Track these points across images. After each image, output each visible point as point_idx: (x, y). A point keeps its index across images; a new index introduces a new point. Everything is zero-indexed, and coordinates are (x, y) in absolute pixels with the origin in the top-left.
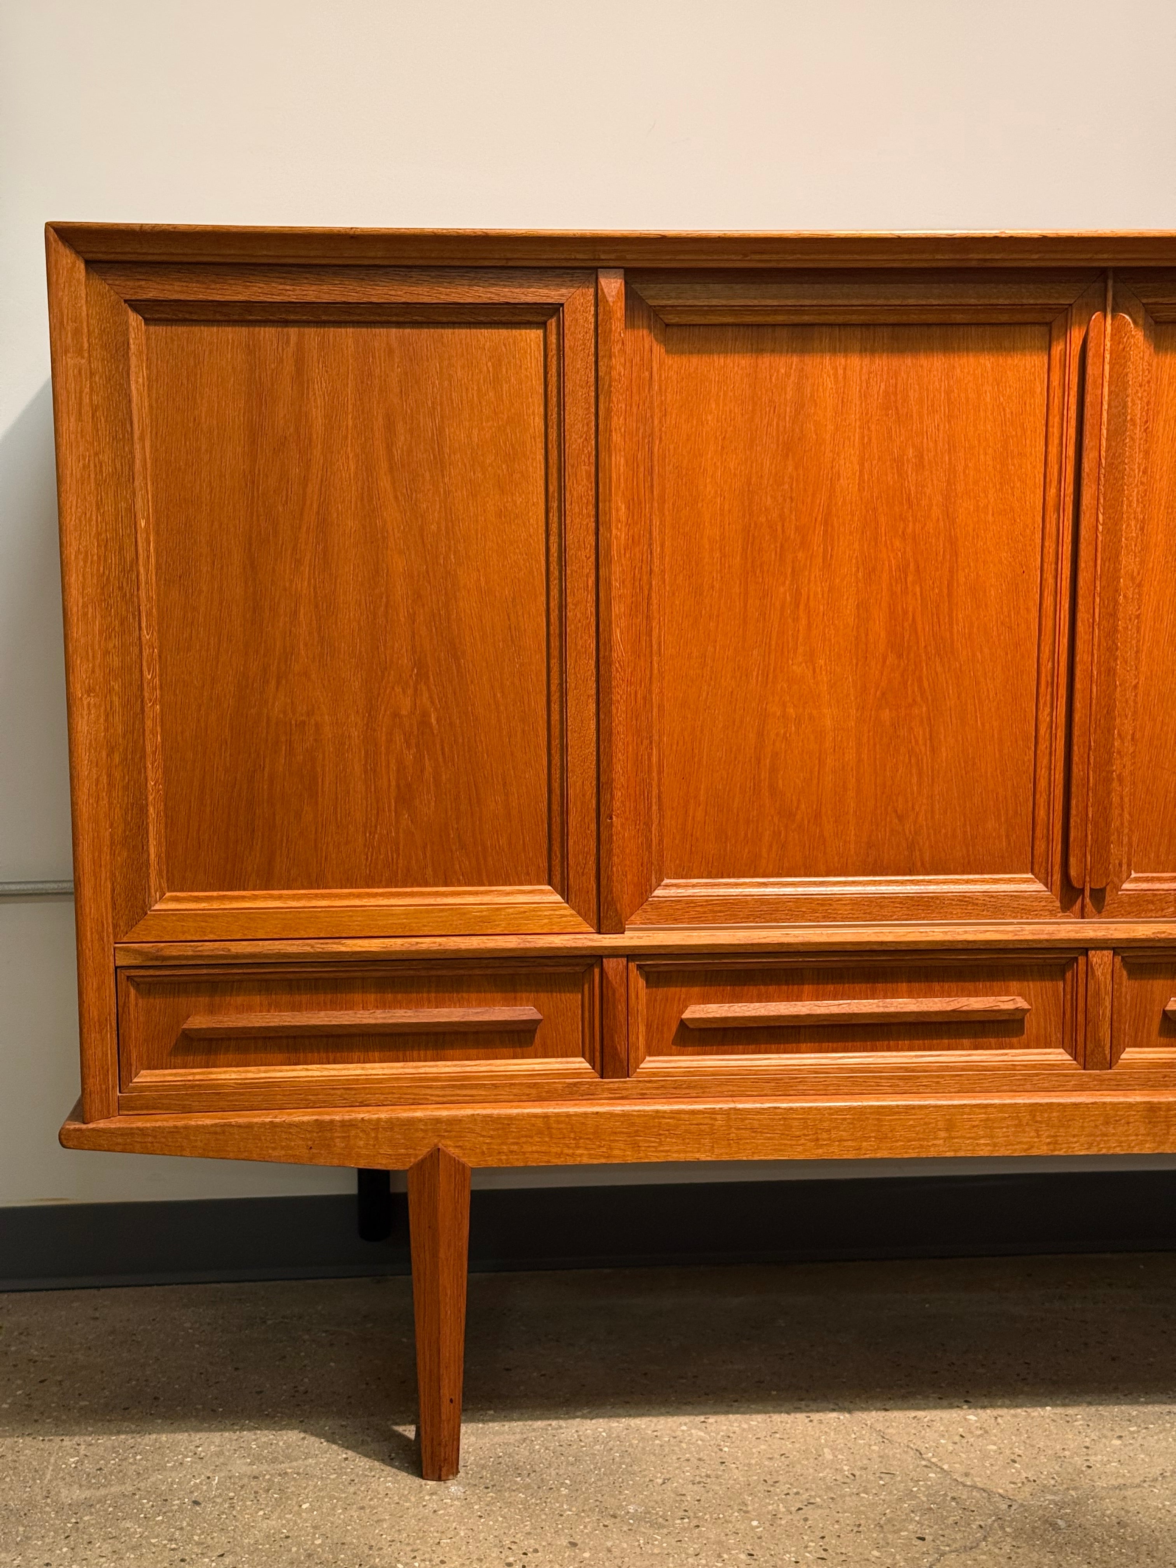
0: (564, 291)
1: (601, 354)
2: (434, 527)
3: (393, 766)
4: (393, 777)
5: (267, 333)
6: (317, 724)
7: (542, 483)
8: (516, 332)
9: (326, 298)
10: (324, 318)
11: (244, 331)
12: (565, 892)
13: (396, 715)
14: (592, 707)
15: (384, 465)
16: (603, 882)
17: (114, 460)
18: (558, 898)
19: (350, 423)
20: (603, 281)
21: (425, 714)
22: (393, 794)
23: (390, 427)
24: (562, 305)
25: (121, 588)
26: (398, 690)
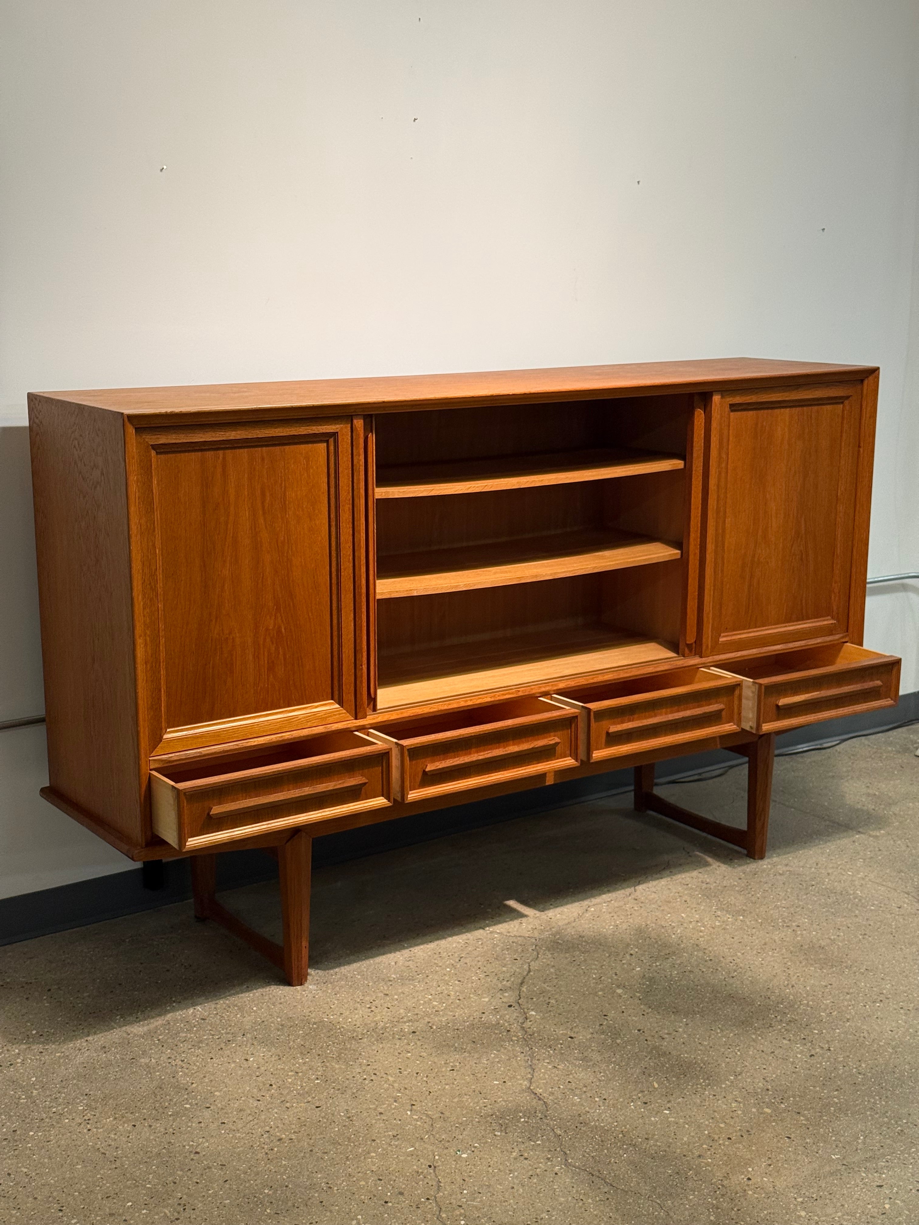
0: (338, 426)
1: (355, 454)
2: (282, 538)
3: (266, 654)
4: (266, 659)
5: (209, 454)
6: (233, 638)
7: (327, 513)
8: (315, 445)
9: (238, 437)
10: (236, 445)
11: (199, 454)
12: (340, 702)
13: (267, 630)
14: (352, 615)
15: (261, 512)
16: (358, 696)
17: (146, 523)
18: (337, 706)
19: (246, 493)
20: (355, 421)
21: (280, 627)
22: (266, 666)
23: (263, 494)
24: (337, 433)
25: (150, 584)
26: (268, 617)
